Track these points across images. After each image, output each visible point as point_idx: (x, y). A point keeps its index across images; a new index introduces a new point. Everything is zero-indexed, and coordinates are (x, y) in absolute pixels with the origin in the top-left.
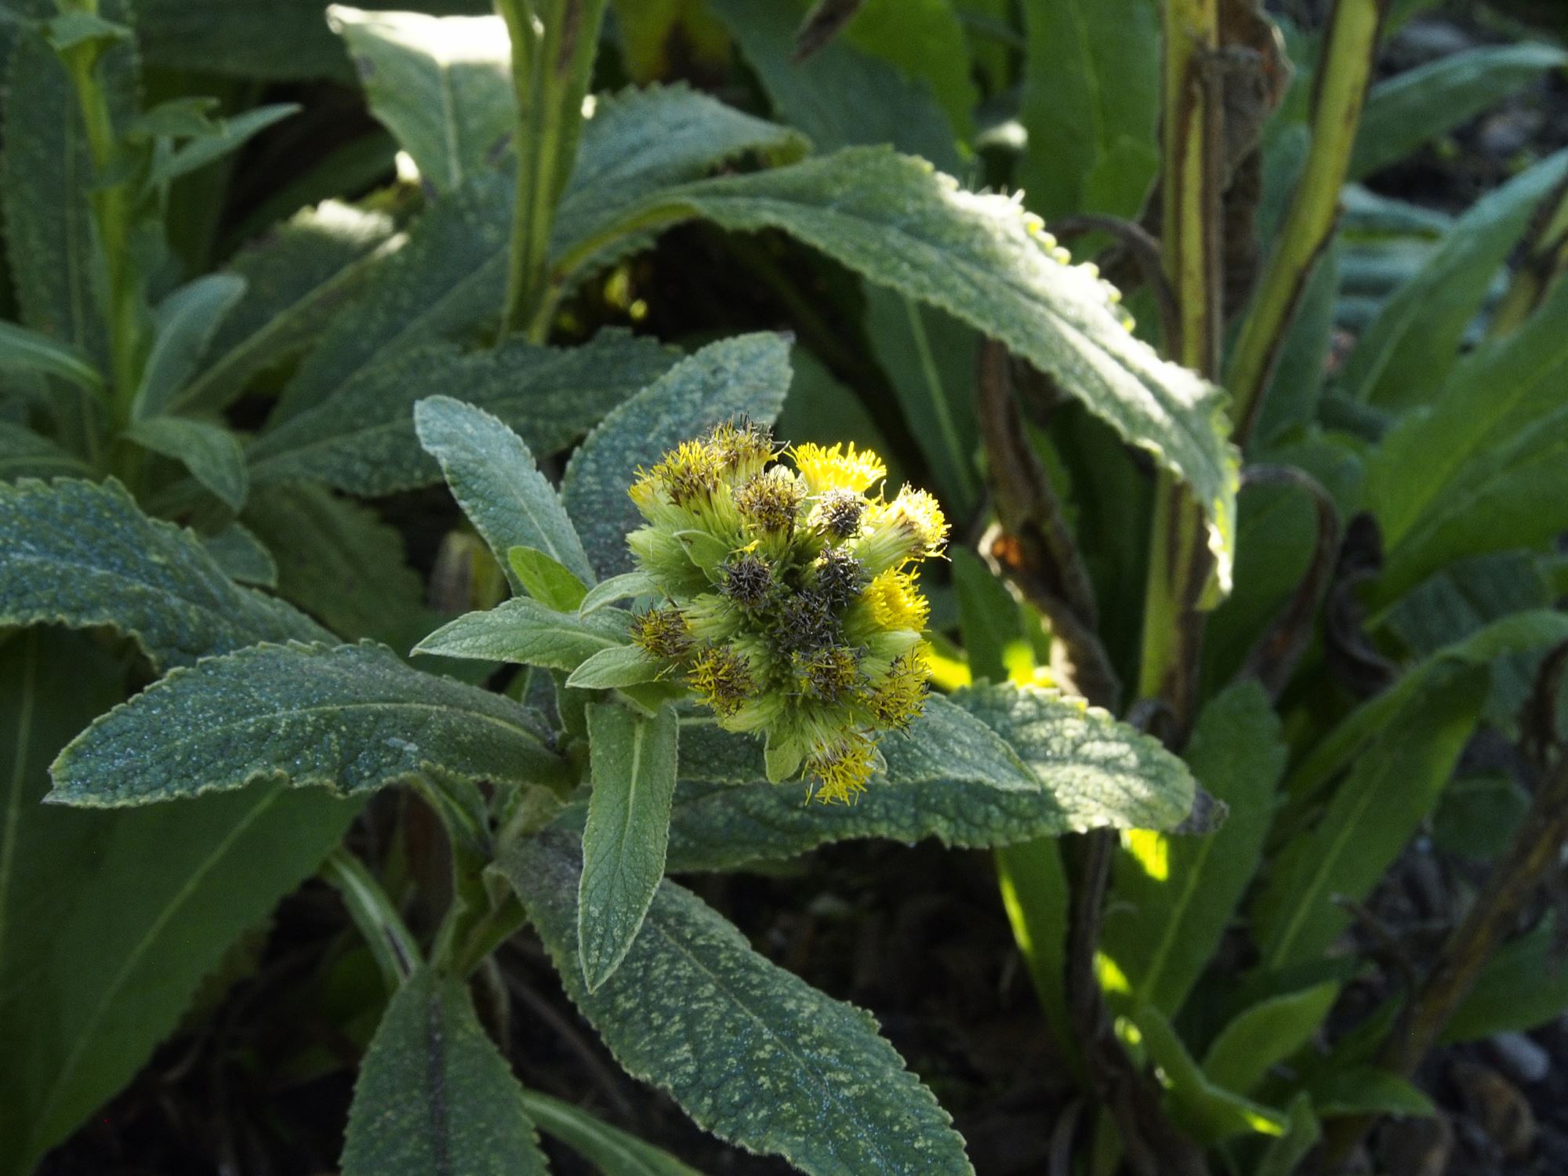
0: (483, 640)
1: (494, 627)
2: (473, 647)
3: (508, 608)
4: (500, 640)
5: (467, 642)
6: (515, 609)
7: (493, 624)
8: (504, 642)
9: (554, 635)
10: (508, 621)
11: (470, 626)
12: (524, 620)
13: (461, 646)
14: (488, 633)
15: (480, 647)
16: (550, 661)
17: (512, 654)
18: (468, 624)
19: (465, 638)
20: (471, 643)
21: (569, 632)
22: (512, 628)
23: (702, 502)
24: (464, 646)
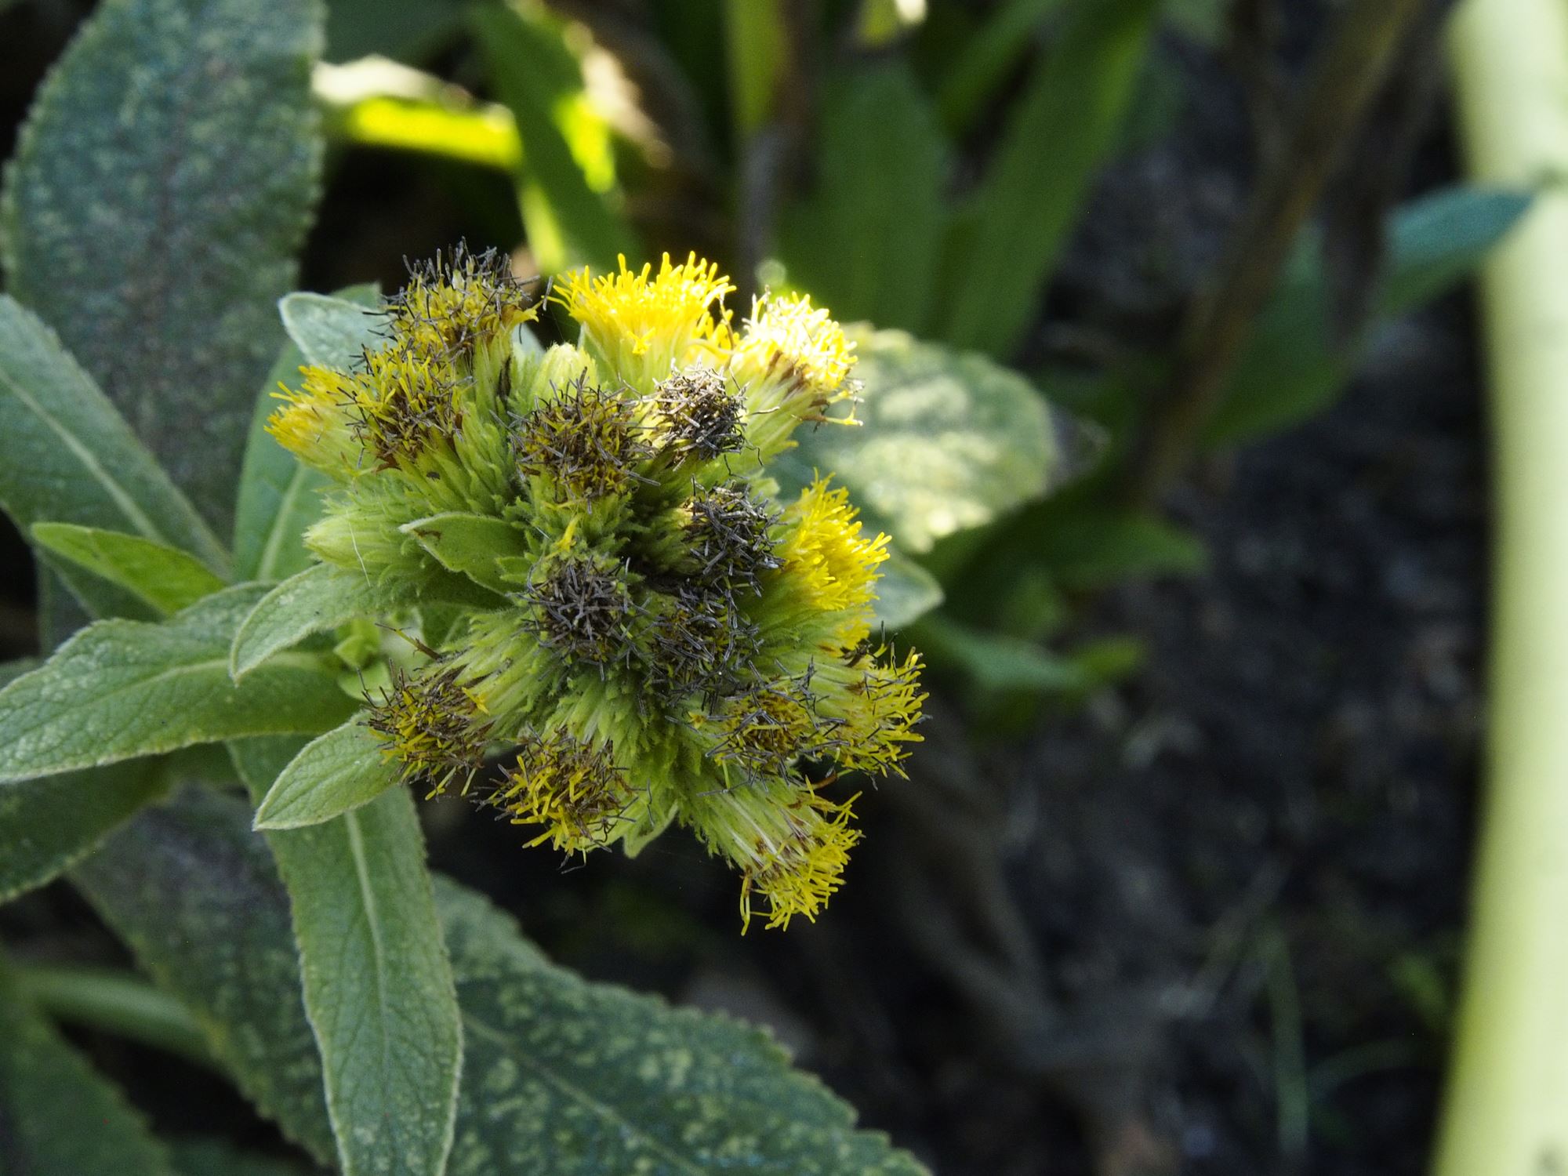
0: (51, 734)
1: (62, 703)
2: (37, 753)
3: (74, 653)
4: (82, 726)
5: (23, 746)
6: (88, 652)
7: (59, 696)
8: (91, 728)
9: (172, 683)
10: (84, 681)
11: (19, 712)
12: (110, 670)
13: (12, 756)
14: (54, 717)
15: (50, 750)
16: (180, 736)
17: (111, 747)
18: (14, 709)
19: (16, 740)
20: (30, 747)
21: (198, 667)
22: (95, 695)
23: (441, 458)
24: (19, 755)
